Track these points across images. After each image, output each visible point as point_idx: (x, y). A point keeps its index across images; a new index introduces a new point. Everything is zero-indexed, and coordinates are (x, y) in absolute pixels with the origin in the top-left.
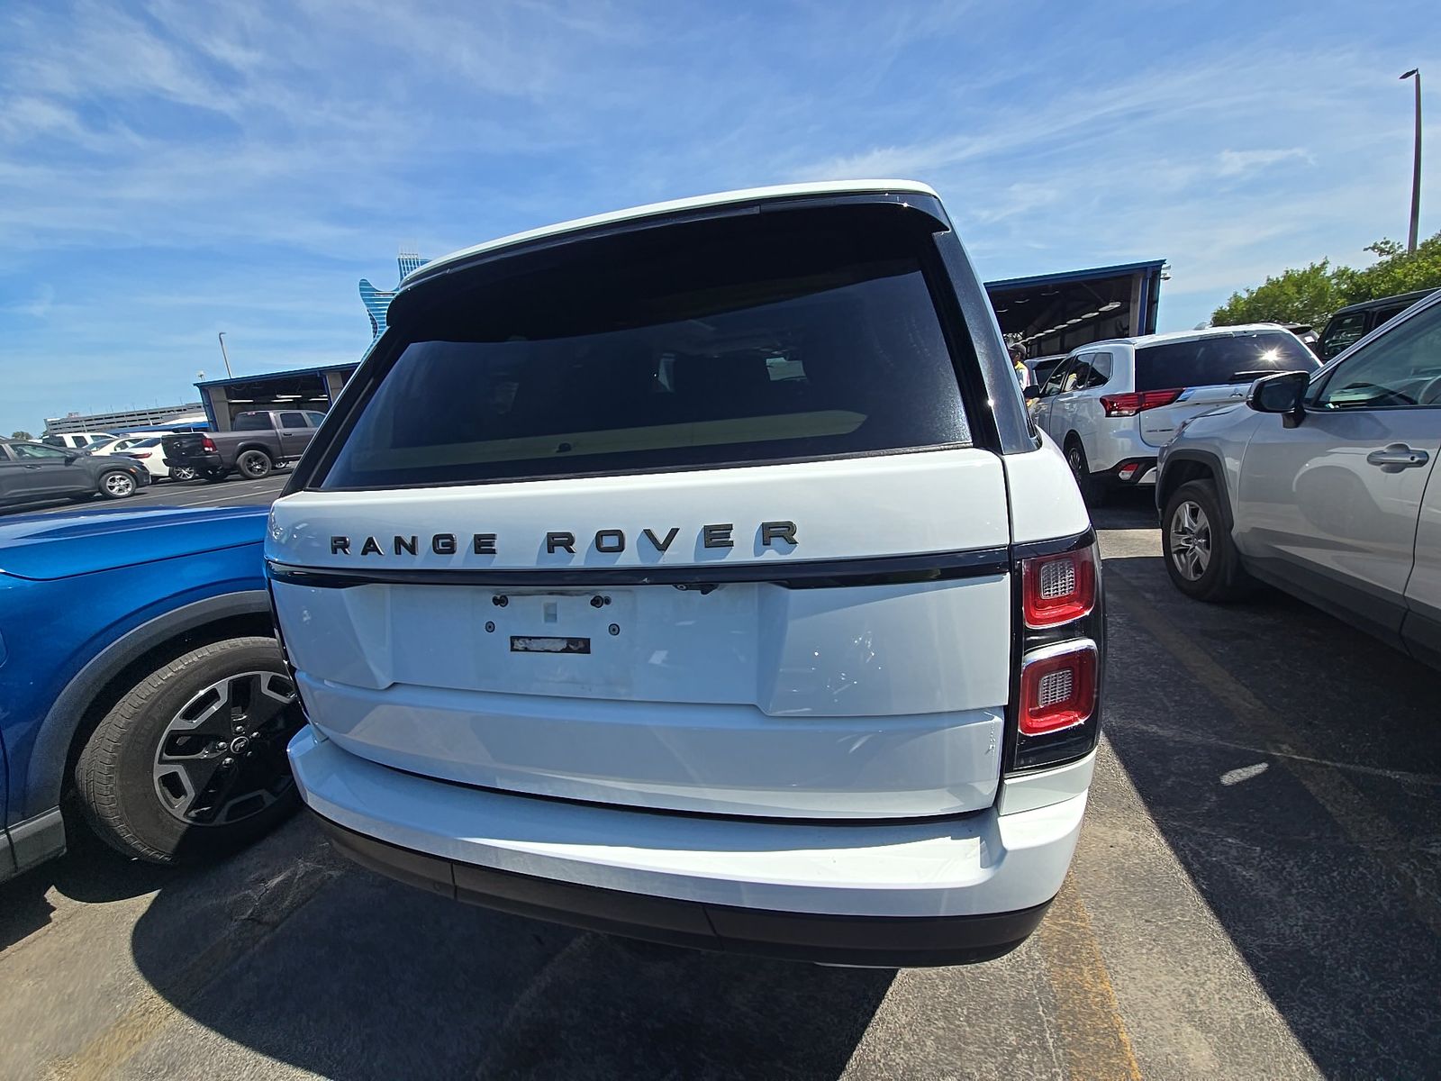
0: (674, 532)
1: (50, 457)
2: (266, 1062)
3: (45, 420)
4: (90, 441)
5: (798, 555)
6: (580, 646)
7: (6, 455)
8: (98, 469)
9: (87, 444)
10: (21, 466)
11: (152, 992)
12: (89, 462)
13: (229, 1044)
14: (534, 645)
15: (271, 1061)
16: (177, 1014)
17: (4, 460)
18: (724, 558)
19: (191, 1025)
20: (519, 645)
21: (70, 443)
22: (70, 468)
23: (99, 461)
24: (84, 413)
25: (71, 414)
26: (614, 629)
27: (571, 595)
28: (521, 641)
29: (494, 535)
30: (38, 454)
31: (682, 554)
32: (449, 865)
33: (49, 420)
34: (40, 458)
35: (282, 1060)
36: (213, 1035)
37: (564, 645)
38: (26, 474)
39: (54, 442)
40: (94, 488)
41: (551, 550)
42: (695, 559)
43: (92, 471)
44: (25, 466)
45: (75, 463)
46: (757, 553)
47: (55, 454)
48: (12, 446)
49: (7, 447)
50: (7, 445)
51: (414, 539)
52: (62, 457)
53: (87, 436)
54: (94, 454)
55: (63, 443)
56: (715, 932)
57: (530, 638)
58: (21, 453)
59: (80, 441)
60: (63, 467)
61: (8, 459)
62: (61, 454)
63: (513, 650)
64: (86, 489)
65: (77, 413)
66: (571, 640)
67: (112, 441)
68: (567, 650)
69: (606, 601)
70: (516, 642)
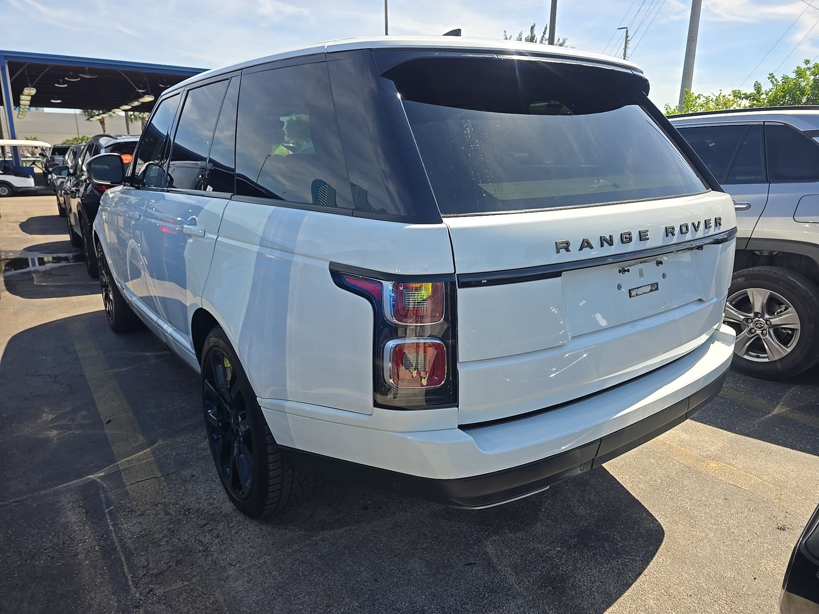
6: (655, 287)
14: (640, 291)
18: (709, 233)
20: (634, 293)
26: (665, 276)
27: (648, 262)
28: (634, 291)
29: (647, 230)
37: (649, 288)
42: (703, 234)
46: (715, 230)
57: (637, 288)
63: (630, 297)
66: (652, 285)
68: (651, 290)
69: (661, 263)
70: (632, 292)
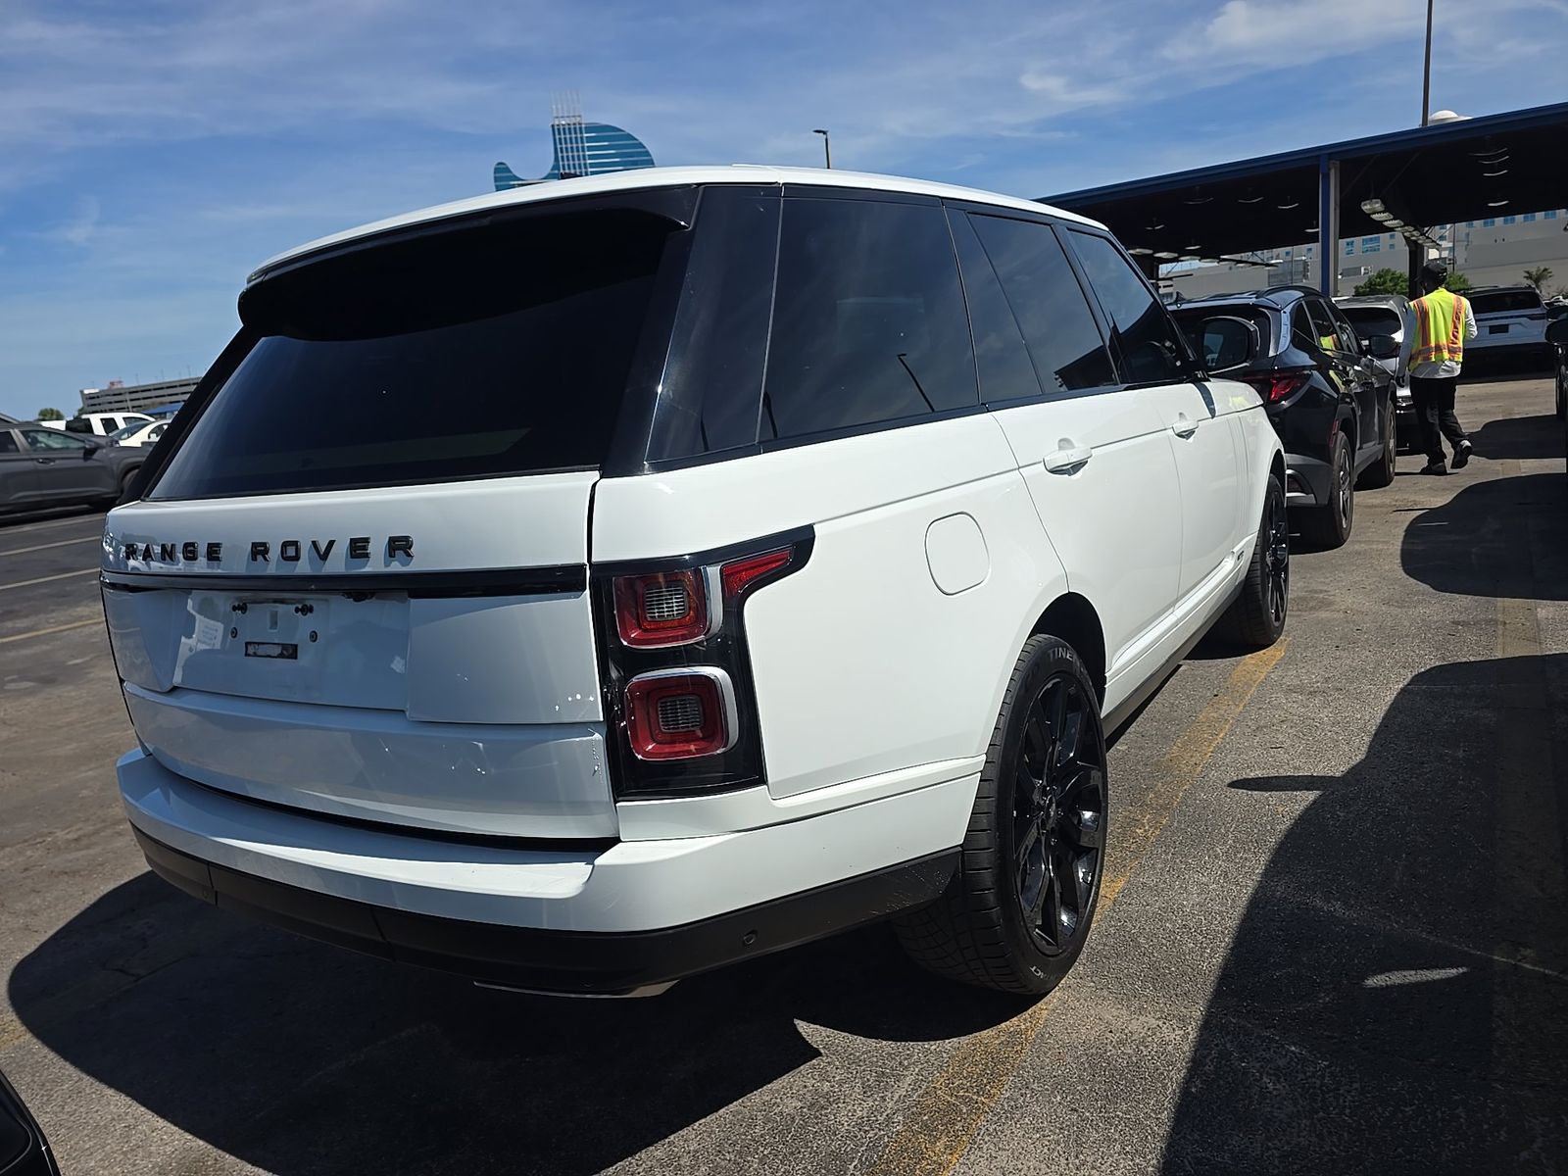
0: (331, 543)
1: (67, 448)
2: (87, 1079)
3: (82, 392)
4: (122, 425)
5: (415, 566)
6: (290, 652)
7: (14, 442)
8: (121, 466)
9: (117, 428)
10: (32, 459)
11: (14, 1017)
12: (112, 455)
13: (62, 1062)
14: (261, 650)
15: (92, 1080)
16: (29, 1036)
17: (12, 451)
18: (364, 567)
19: (37, 1045)
20: (251, 650)
21: (99, 429)
22: (89, 463)
23: (123, 454)
24: (129, 383)
25: (112, 384)
26: (314, 637)
27: (288, 604)
28: (252, 647)
29: (219, 544)
30: (55, 443)
31: (338, 564)
32: (205, 866)
33: (86, 392)
34: (56, 449)
35: (101, 1080)
36: (52, 1055)
37: (278, 650)
38: (36, 472)
39: (80, 427)
40: (116, 492)
41: (254, 559)
42: (346, 568)
43: (115, 468)
44: (37, 460)
45: (95, 456)
46: (387, 565)
47: (75, 445)
48: (23, 433)
49: (16, 434)
50: (16, 431)
51: (173, 545)
52: (79, 449)
53: (119, 418)
54: (122, 443)
55: (89, 428)
56: (384, 938)
57: (258, 644)
58: (34, 442)
59: (109, 425)
60: (82, 461)
61: (18, 450)
62: (81, 445)
63: (247, 655)
64: (108, 493)
65: (120, 382)
66: (284, 646)
67: (146, 425)
68: (281, 656)
69: (311, 609)
70: (249, 647)
